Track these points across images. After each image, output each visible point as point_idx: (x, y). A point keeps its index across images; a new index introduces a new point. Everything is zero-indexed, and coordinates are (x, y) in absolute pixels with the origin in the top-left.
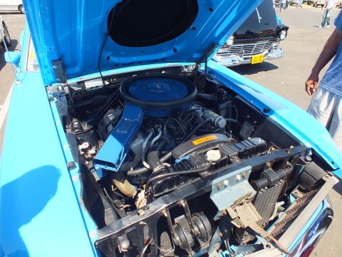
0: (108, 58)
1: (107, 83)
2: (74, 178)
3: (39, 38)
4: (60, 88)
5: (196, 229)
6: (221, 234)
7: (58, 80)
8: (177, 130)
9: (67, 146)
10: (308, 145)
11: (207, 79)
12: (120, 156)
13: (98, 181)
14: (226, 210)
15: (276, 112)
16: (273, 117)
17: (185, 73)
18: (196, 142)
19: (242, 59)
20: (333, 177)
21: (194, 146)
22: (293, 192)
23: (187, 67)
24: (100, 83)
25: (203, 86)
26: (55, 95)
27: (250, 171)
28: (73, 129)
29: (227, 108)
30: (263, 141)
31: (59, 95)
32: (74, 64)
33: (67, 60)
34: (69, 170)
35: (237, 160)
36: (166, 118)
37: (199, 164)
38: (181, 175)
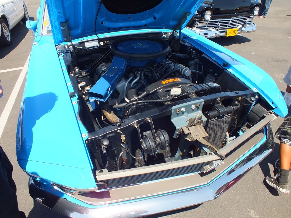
0: (102, 23)
1: (102, 44)
2: (74, 102)
3: (51, 4)
4: (66, 47)
5: (158, 140)
6: (181, 154)
7: (65, 39)
8: (152, 76)
9: (69, 83)
10: (255, 90)
11: (181, 42)
12: (108, 90)
13: (92, 111)
14: (182, 129)
15: (233, 66)
16: (230, 70)
17: (164, 38)
18: (163, 82)
19: (218, 32)
20: (273, 114)
21: (162, 84)
22: (242, 128)
23: (166, 33)
24: (96, 44)
25: (178, 49)
26: (62, 52)
27: (203, 103)
28: (75, 74)
29: (195, 64)
30: (217, 85)
31: (65, 51)
32: (76, 27)
33: (72, 23)
34: (71, 98)
35: (194, 96)
36: (144, 67)
37: (164, 96)
38: (150, 103)
